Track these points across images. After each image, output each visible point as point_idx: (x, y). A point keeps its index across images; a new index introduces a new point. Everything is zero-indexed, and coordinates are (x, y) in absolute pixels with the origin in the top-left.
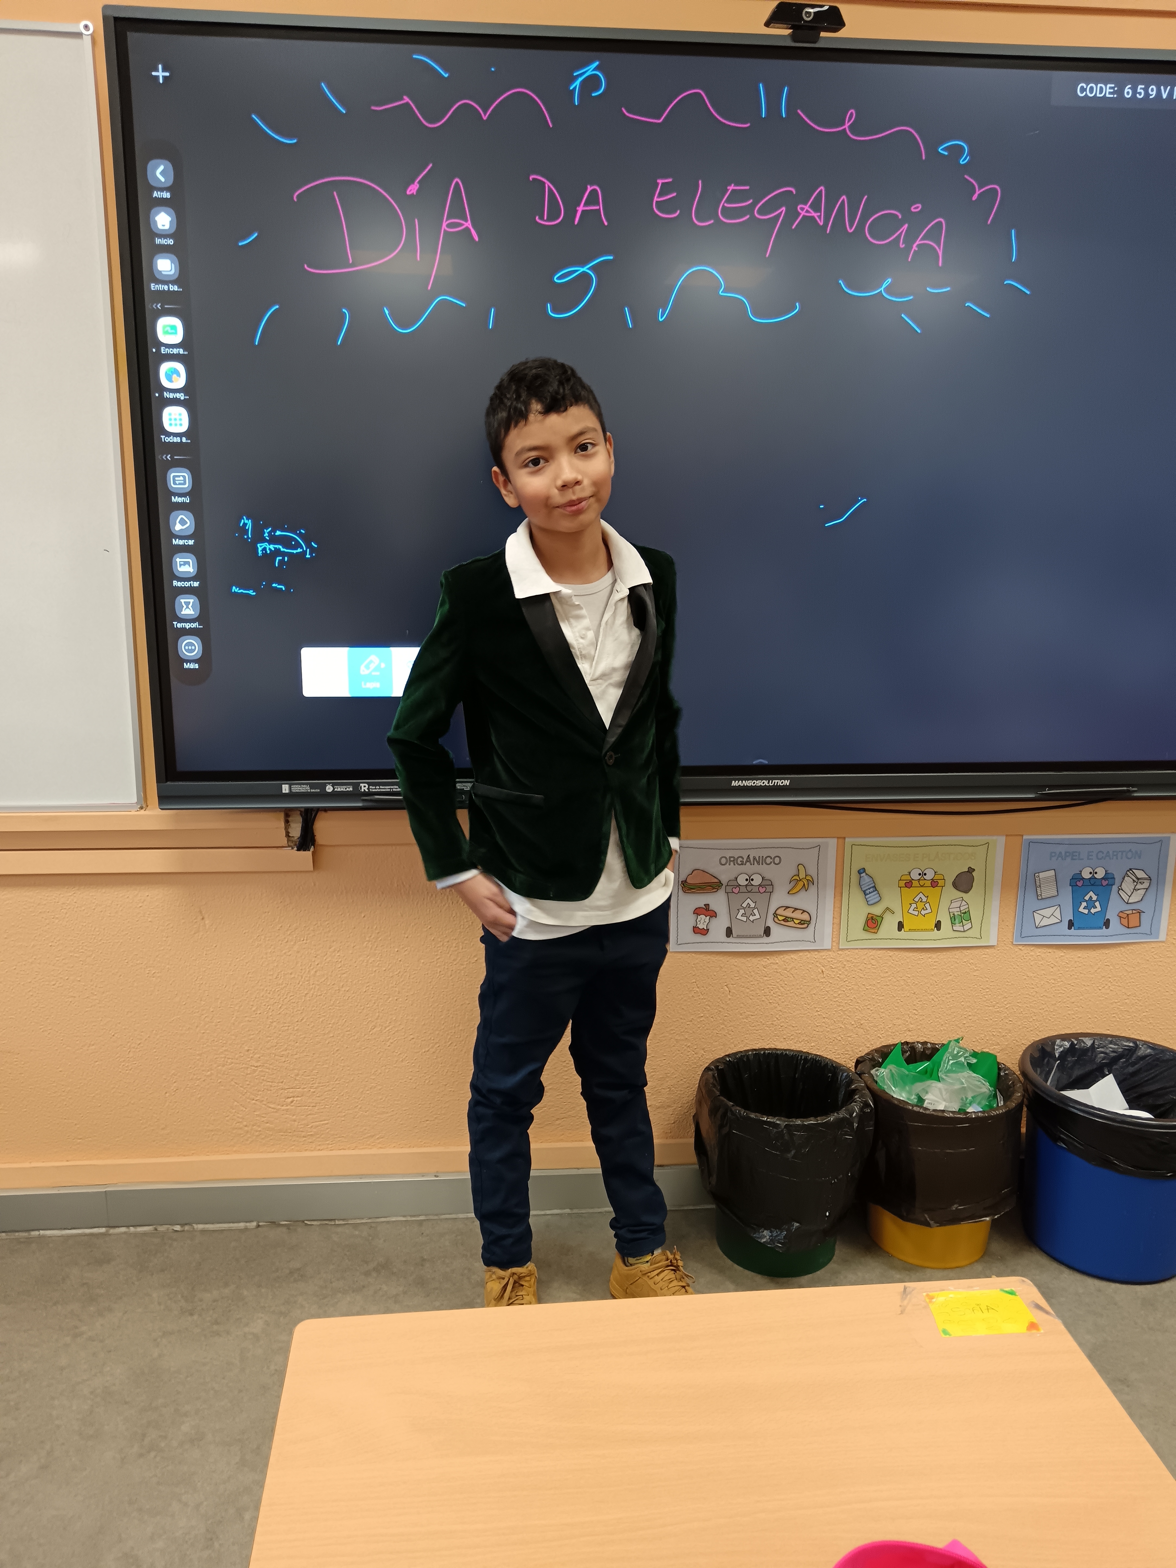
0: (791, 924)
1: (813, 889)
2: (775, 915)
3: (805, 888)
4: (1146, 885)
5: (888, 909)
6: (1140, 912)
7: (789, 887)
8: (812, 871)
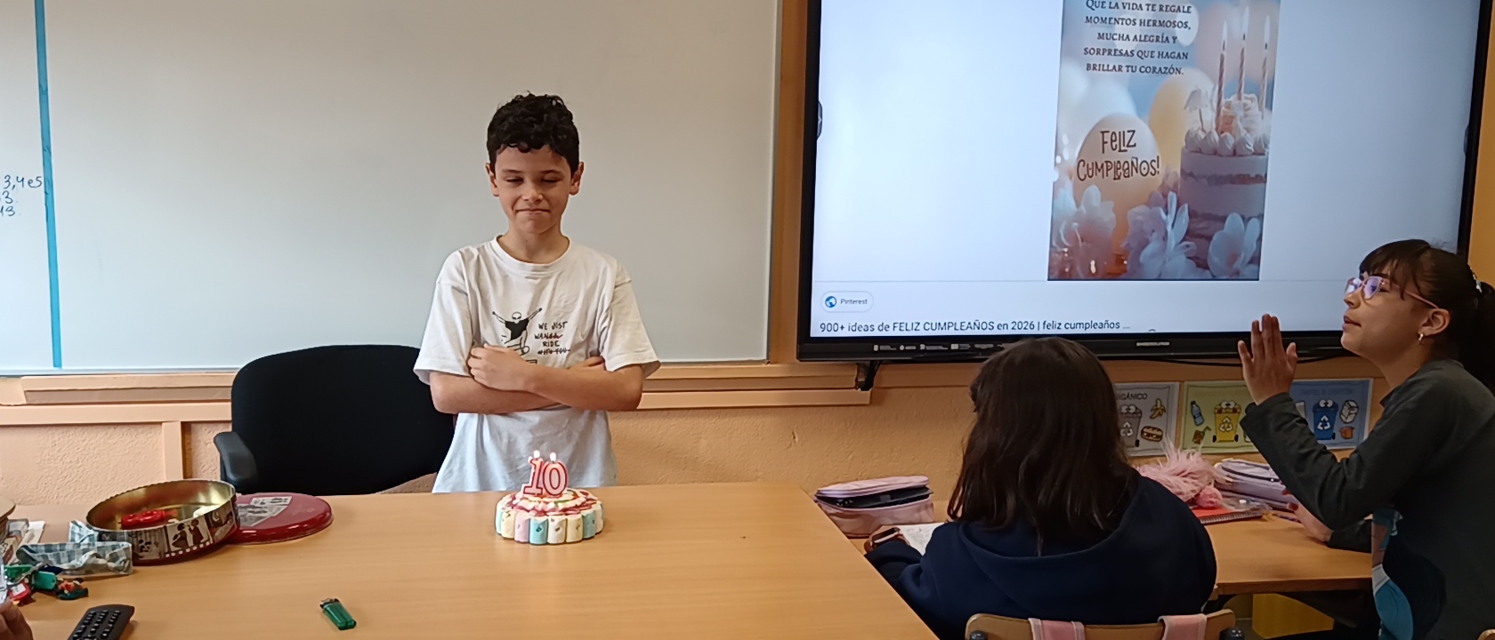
0: (1151, 438)
1: (1164, 414)
2: (1142, 432)
3: (1160, 415)
4: (1356, 410)
5: (1207, 428)
6: (1353, 428)
7: (1151, 413)
8: (1165, 404)
